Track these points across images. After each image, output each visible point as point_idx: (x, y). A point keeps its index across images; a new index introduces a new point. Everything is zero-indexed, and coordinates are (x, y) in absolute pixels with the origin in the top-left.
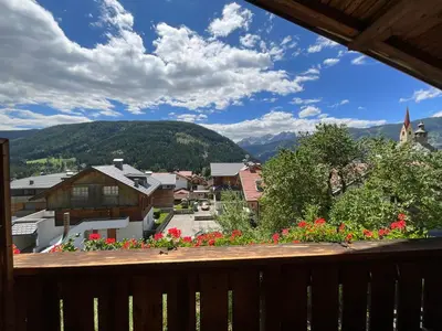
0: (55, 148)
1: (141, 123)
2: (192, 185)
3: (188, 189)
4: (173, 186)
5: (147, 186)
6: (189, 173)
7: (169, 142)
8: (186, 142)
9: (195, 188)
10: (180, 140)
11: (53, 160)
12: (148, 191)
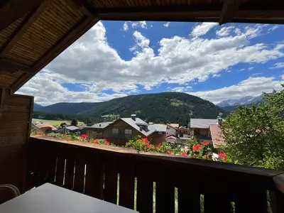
0: (112, 109)
3: (176, 136)
4: (164, 133)
5: (147, 131)
6: (177, 125)
7: (166, 105)
8: (177, 105)
10: (173, 104)
11: (111, 116)
12: (147, 134)
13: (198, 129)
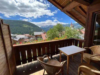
1: (11, 21)
2: (29, 38)
3: (28, 39)
4: (24, 38)
5: (17, 38)
6: (28, 35)
7: (21, 26)
8: (26, 27)
9: (30, 38)
10: (24, 26)
12: (17, 40)
13: (37, 35)
